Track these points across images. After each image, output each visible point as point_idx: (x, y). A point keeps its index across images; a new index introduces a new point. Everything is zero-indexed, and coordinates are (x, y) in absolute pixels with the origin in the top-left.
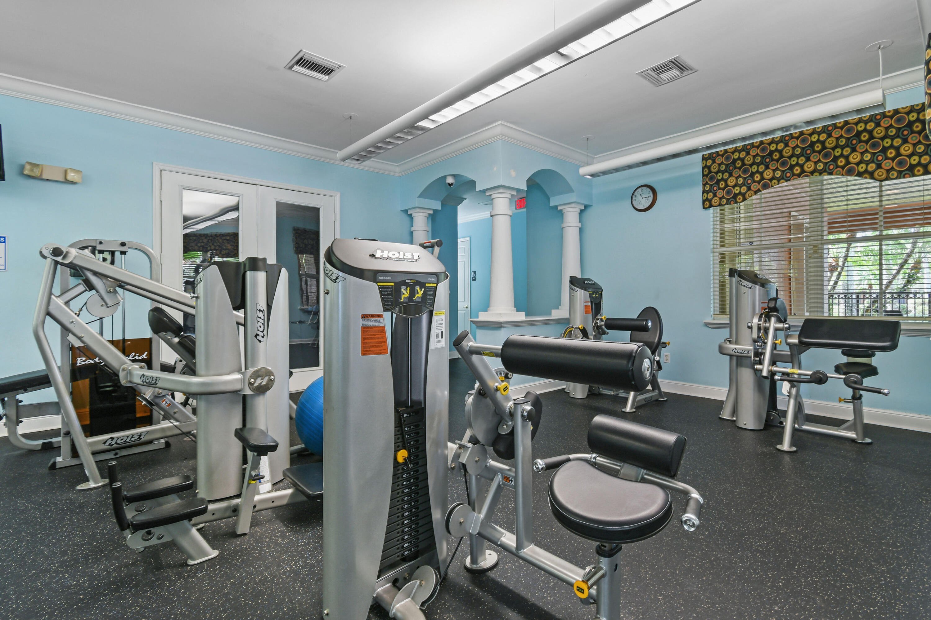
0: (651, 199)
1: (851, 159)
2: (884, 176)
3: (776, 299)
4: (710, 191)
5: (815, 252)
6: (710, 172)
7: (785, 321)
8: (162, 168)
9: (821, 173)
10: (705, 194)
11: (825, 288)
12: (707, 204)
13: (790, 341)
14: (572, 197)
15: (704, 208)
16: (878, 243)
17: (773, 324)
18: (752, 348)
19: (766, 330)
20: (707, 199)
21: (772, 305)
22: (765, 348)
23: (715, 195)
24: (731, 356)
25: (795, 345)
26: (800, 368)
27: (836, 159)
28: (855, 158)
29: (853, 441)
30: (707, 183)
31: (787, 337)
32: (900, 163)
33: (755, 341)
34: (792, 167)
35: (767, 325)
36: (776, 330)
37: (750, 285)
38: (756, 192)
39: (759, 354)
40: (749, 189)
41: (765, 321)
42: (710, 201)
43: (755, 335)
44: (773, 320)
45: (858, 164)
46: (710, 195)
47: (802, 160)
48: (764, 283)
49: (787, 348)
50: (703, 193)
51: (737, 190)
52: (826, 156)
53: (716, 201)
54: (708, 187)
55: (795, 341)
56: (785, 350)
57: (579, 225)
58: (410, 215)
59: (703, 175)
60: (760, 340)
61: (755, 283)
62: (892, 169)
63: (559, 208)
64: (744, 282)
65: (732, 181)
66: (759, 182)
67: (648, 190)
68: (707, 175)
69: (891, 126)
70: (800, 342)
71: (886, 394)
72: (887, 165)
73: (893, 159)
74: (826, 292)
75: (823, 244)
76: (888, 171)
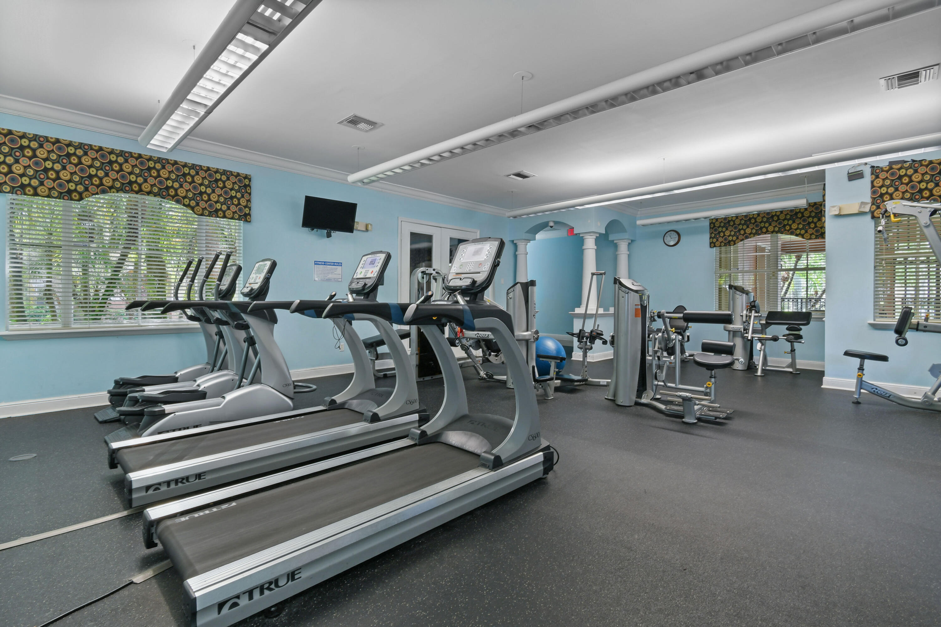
0: (677, 239)
1: (793, 227)
2: (809, 237)
3: (754, 301)
4: (714, 238)
5: (773, 275)
6: (714, 226)
7: (759, 312)
8: (402, 220)
9: (777, 232)
10: (711, 239)
11: (779, 296)
12: (712, 245)
13: (761, 322)
14: (626, 236)
15: (710, 247)
16: (806, 272)
17: (753, 314)
18: (742, 326)
19: (750, 317)
20: (712, 242)
21: (753, 304)
22: (749, 327)
23: (717, 240)
24: (729, 331)
25: (764, 324)
26: (766, 335)
27: (785, 226)
28: (794, 226)
29: (791, 373)
30: (712, 233)
31: (760, 320)
32: (817, 231)
33: (744, 322)
34: (761, 228)
35: (750, 314)
36: (755, 317)
37: (741, 294)
38: (741, 240)
39: (746, 330)
40: (738, 238)
41: (749, 313)
42: (714, 243)
43: (744, 319)
44: (753, 312)
45: (796, 229)
46: (715, 240)
47: (767, 225)
48: (747, 293)
49: (760, 326)
50: (710, 238)
51: (730, 238)
52: (780, 224)
53: (718, 244)
54: (713, 235)
55: (764, 322)
56: (759, 327)
57: (628, 253)
58: (516, 244)
59: (710, 228)
60: (747, 322)
61: (743, 293)
62: (813, 234)
63: (615, 242)
64: (738, 292)
65: (727, 233)
66: (743, 235)
67: (675, 233)
68: (713, 228)
69: (812, 211)
70: (767, 322)
71: (803, 343)
72: (810, 231)
73: (813, 229)
74: (779, 298)
75: (777, 271)
76: (811, 235)
